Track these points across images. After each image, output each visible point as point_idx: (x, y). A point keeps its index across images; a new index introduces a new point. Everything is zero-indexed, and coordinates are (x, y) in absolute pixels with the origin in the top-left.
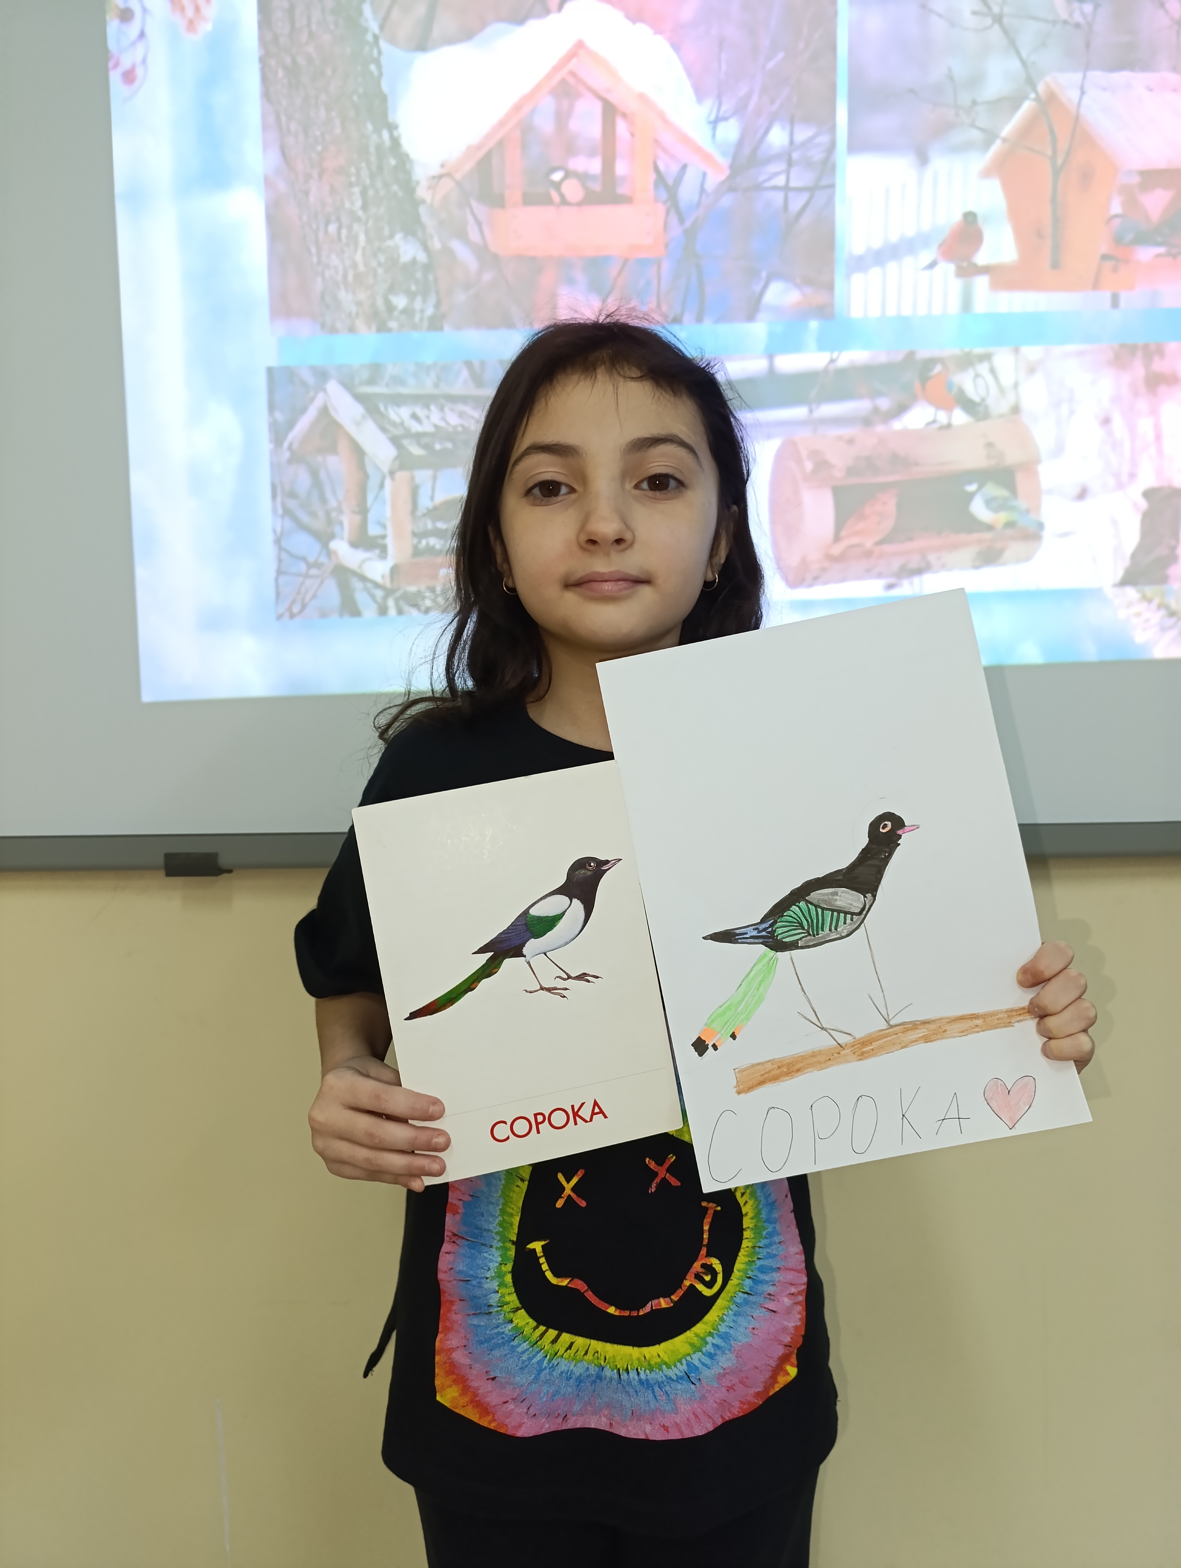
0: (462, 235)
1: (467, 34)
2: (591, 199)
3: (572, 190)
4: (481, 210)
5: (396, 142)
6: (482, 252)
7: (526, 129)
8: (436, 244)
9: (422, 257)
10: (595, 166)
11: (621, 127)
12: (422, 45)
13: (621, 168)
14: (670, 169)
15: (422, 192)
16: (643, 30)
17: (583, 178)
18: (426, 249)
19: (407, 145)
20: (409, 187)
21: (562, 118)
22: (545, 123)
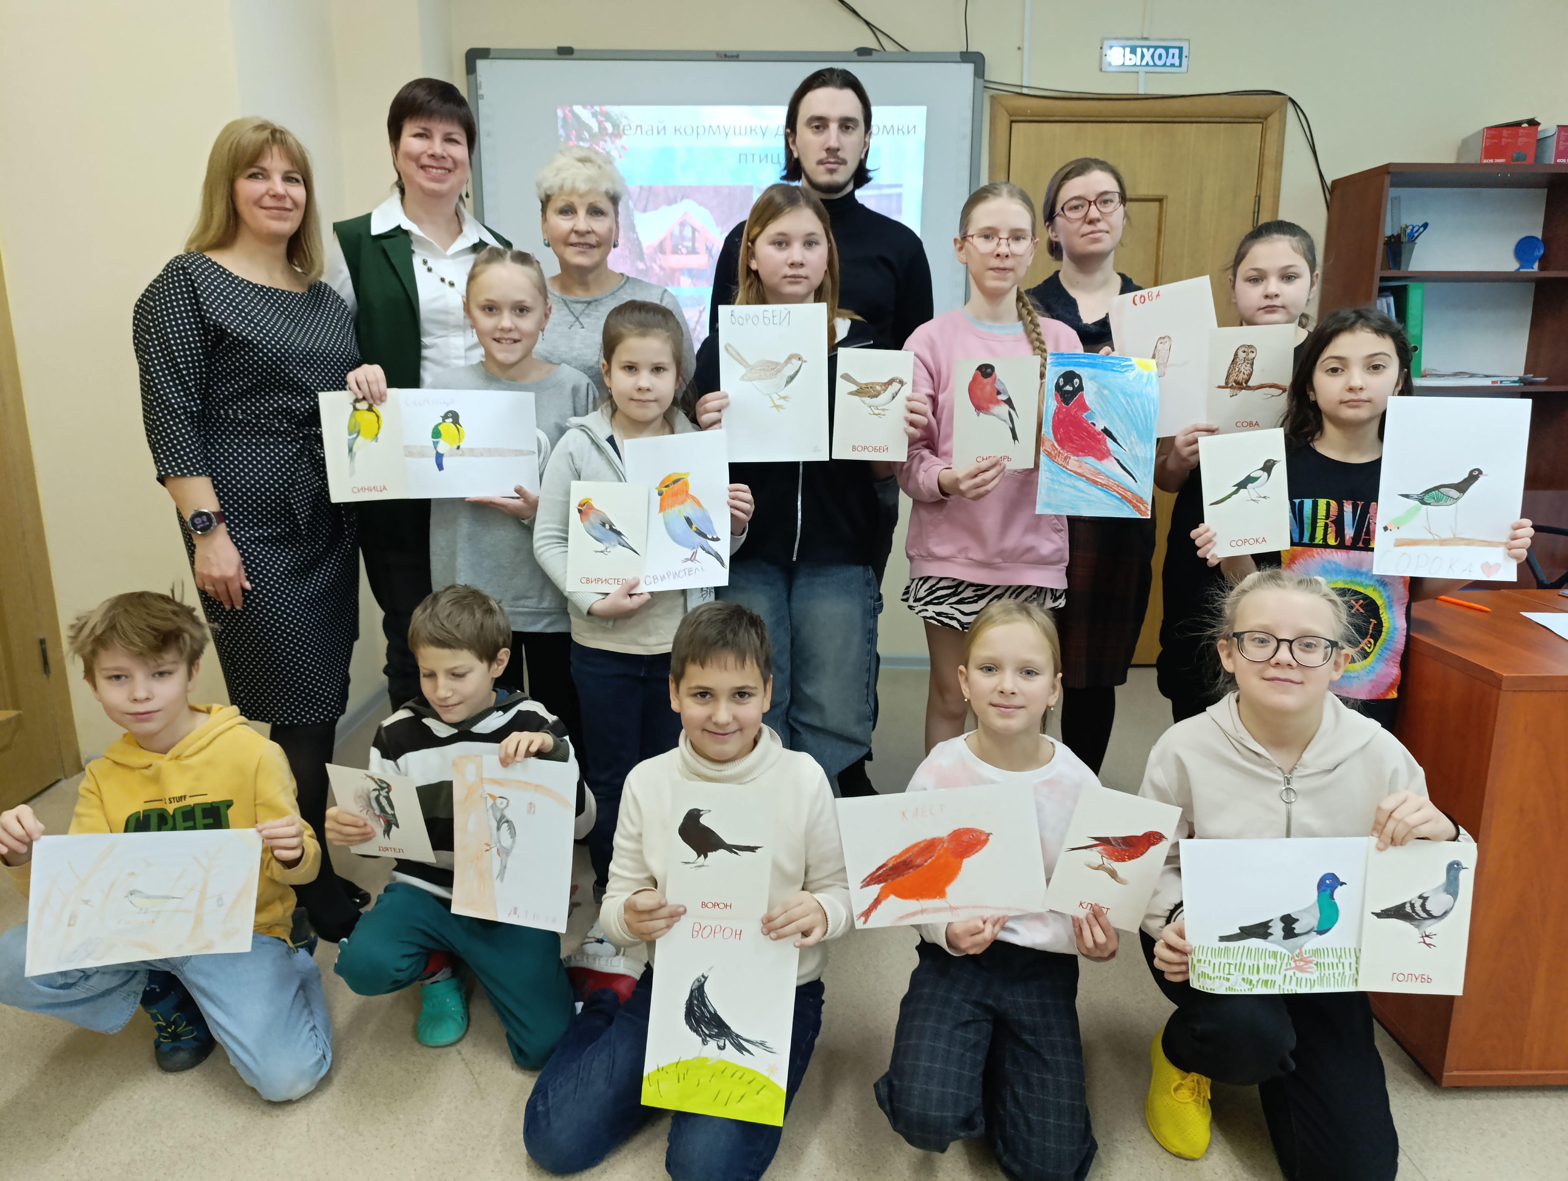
0: (655, 262)
1: (656, 208)
2: (689, 253)
3: (684, 250)
4: (660, 255)
5: (638, 238)
6: (661, 267)
7: (672, 235)
8: (648, 264)
9: (644, 267)
10: (690, 244)
11: (697, 234)
12: (645, 210)
13: (697, 245)
14: (709, 245)
15: (645, 250)
16: (702, 208)
17: (687, 247)
18: (645, 265)
19: (641, 238)
20: (641, 249)
21: (681, 232)
22: (677, 231)
